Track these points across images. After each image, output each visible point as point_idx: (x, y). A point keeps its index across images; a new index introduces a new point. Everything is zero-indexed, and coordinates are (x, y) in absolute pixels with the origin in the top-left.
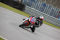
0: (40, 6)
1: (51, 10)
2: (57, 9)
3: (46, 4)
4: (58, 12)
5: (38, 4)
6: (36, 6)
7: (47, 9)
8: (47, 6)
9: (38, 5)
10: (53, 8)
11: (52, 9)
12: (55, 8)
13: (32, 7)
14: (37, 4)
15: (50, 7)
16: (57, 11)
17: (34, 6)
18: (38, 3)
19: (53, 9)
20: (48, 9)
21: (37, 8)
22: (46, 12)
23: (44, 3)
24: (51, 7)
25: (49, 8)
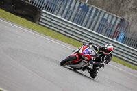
0: (75, 10)
1: (99, 20)
2: (113, 16)
3: (88, 7)
4: (117, 25)
5: (70, 7)
6: (66, 11)
7: (91, 17)
8: (90, 10)
9: (71, 9)
10: (104, 15)
11: (103, 18)
12: (109, 15)
13: (57, 14)
14: (67, 7)
15: (98, 14)
16: (113, 23)
17: (60, 12)
18: (70, 4)
19: (105, 18)
20: (94, 17)
21: (69, 16)
22: (89, 23)
23: (85, 5)
24: (100, 13)
25: (95, 15)
